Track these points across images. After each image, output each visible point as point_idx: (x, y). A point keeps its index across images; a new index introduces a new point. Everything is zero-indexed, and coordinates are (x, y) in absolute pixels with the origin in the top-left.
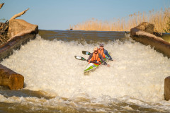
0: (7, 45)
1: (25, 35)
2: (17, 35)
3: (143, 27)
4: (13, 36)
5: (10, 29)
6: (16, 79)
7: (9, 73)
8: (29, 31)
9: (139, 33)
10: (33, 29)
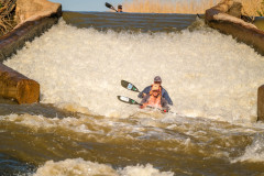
0: (13, 35)
1: (41, 19)
2: (29, 19)
3: (225, 7)
4: (22, 21)
5: (18, 9)
6: (27, 87)
7: (16, 78)
8: (47, 13)
9: (219, 16)
10: (54, 10)
